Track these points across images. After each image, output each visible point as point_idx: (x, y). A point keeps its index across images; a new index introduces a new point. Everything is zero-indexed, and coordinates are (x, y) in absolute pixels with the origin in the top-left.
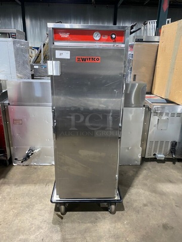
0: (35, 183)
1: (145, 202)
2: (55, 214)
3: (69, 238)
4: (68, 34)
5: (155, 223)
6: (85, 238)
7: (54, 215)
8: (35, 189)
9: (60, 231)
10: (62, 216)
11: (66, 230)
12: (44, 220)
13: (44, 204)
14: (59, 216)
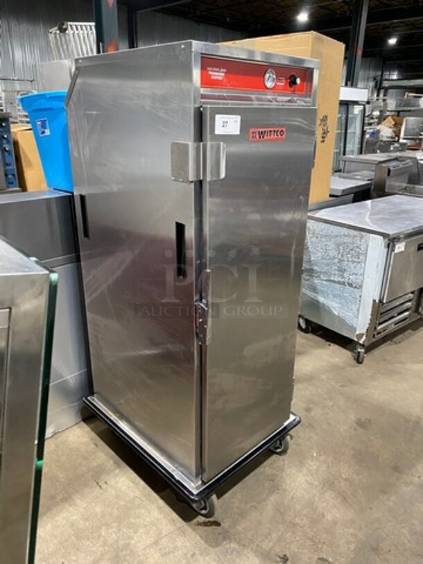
0: (65, 500)
1: (304, 406)
2: (195, 527)
3: (270, 546)
4: (223, 72)
5: (346, 428)
6: (294, 524)
7: (194, 530)
8: (81, 510)
9: (241, 547)
10: (211, 519)
11: (251, 538)
12: (189, 556)
13: (145, 526)
14: (205, 524)
